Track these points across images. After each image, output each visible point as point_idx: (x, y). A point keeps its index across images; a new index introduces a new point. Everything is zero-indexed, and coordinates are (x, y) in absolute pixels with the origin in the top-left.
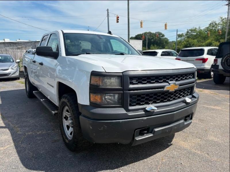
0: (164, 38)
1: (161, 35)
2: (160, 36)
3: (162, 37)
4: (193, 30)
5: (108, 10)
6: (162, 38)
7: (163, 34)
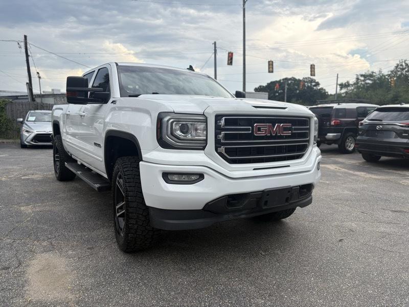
0: (319, 88)
1: (313, 84)
2: (311, 85)
3: (315, 86)
4: (368, 76)
5: (215, 43)
6: (315, 88)
7: (317, 81)
